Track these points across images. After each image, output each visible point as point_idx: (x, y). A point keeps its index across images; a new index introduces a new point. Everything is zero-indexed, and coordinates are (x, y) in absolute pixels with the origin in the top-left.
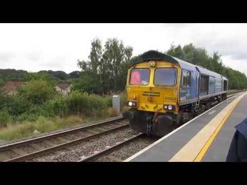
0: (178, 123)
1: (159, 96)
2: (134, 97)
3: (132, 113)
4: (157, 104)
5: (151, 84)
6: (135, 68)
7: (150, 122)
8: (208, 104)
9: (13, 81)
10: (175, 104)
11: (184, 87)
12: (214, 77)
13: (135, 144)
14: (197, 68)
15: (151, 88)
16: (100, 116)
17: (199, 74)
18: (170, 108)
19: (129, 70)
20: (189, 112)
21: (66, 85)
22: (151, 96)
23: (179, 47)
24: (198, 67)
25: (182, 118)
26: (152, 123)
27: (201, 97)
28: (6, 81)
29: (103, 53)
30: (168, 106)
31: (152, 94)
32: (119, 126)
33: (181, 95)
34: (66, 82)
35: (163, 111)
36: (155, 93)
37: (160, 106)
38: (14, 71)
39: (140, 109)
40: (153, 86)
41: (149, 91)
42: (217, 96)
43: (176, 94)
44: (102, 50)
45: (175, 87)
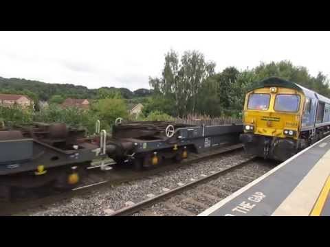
1: (278, 121)
2: (252, 122)
3: (250, 136)
4: (276, 129)
5: (271, 109)
6: (253, 93)
7: (269, 146)
9: (72, 97)
10: (296, 129)
13: (233, 174)
14: (316, 95)
15: (271, 113)
17: (317, 101)
18: (291, 133)
20: (305, 139)
21: (132, 104)
22: (270, 120)
23: (273, 63)
25: (300, 145)
26: (270, 147)
28: (65, 98)
29: (179, 70)
30: (288, 131)
33: (303, 121)
34: (130, 102)
35: (282, 136)
36: (274, 118)
37: (279, 131)
38: (72, 86)
39: (256, 133)
40: (273, 111)
41: (268, 116)
43: (297, 120)
44: (178, 65)
45: (297, 114)
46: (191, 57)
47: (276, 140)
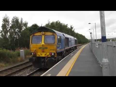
0: (57, 61)
1: (47, 49)
2: (35, 50)
4: (46, 53)
6: (34, 35)
8: (69, 51)
10: (55, 52)
11: (58, 44)
12: (71, 38)
15: (43, 45)
16: (14, 62)
17: (64, 37)
19: (31, 37)
22: (43, 49)
24: (64, 34)
27: (66, 48)
29: (10, 25)
30: (52, 53)
31: (43, 48)
32: (28, 66)
35: (49, 56)
36: (45, 47)
37: (48, 54)
40: (44, 44)
42: (72, 48)
45: (54, 44)
47: (47, 59)
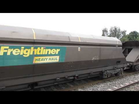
44: (108, 33)
46: (114, 29)
